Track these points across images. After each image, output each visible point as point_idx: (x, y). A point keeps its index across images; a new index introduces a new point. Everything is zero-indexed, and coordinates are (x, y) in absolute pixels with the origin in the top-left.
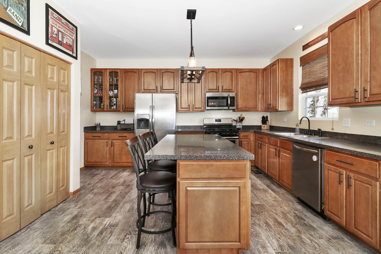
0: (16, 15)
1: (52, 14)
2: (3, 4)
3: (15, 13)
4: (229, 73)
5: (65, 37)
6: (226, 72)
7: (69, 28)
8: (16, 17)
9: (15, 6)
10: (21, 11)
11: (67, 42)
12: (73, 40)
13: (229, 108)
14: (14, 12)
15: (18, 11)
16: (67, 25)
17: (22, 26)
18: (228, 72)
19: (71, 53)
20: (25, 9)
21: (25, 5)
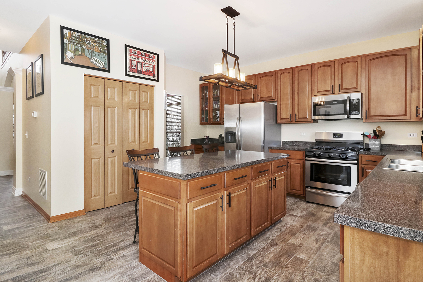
0: (98, 61)
1: (131, 51)
2: (89, 56)
3: (98, 60)
4: (350, 64)
5: (145, 66)
6: (345, 63)
7: (149, 57)
8: (98, 62)
9: (98, 55)
10: (102, 57)
11: (146, 70)
12: (154, 66)
13: (348, 117)
14: (96, 60)
15: (100, 57)
16: (146, 55)
17: (103, 67)
18: (349, 62)
19: (152, 78)
20: (106, 55)
21: (106, 52)
